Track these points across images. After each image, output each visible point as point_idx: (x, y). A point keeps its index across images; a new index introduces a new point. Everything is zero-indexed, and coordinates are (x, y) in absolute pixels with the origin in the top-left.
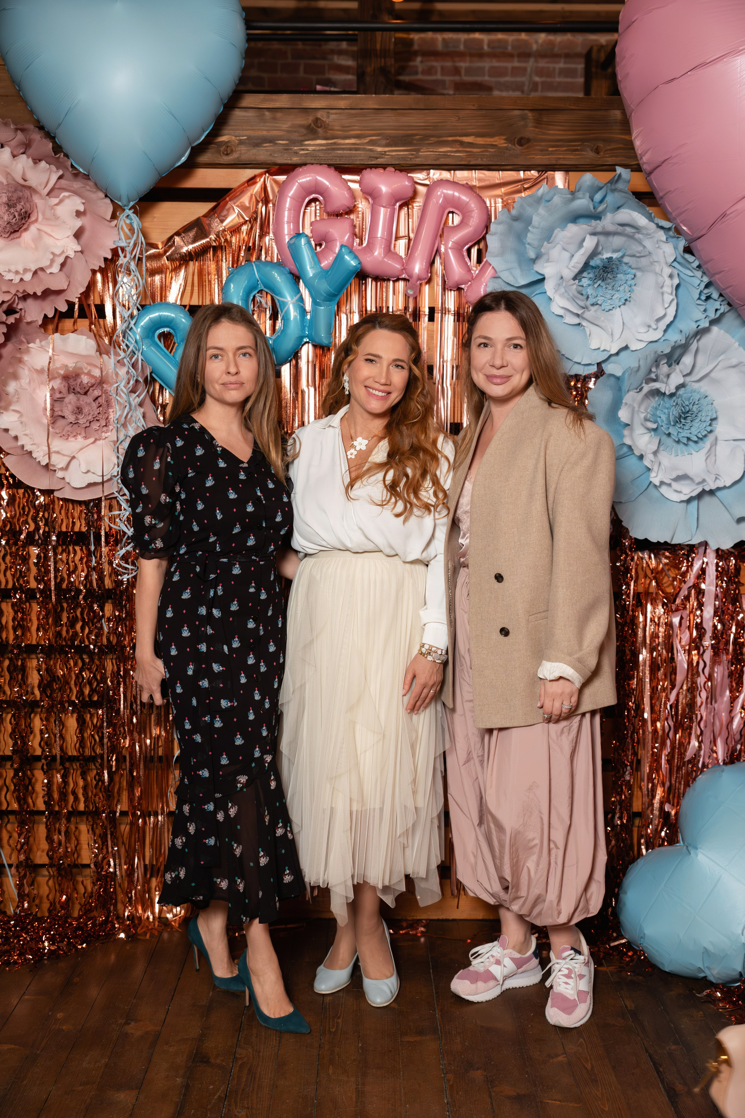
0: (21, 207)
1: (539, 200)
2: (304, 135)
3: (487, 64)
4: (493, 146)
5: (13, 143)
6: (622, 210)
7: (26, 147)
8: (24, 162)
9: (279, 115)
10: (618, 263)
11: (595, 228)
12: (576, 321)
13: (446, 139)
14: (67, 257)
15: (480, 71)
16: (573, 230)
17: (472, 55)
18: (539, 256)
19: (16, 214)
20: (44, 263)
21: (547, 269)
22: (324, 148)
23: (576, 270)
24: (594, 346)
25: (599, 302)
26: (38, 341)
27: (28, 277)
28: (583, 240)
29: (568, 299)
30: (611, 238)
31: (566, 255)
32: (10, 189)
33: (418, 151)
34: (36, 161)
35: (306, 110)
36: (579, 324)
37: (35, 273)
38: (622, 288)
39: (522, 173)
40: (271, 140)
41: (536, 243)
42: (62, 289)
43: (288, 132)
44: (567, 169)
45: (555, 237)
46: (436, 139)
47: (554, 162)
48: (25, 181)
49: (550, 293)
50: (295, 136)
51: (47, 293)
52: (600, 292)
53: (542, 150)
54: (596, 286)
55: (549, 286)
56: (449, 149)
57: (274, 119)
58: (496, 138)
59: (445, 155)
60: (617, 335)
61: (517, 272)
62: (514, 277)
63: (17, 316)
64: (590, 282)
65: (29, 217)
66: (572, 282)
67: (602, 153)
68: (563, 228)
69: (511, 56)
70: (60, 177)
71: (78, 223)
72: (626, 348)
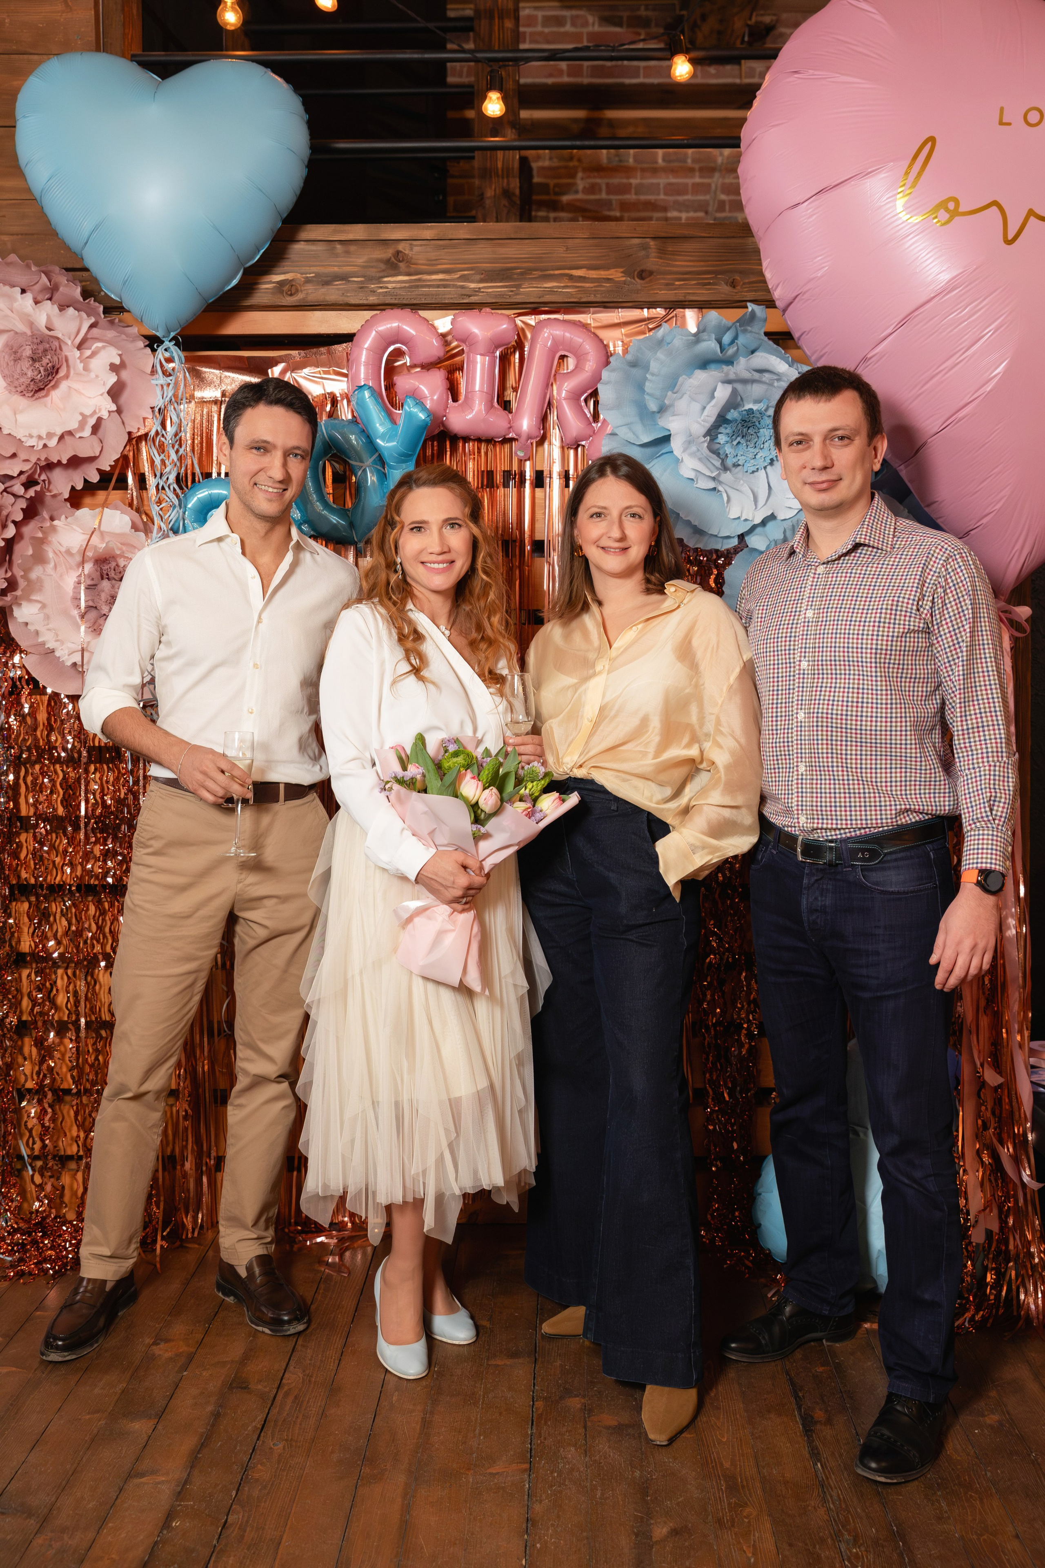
0: (47, 361)
1: (660, 343)
2: (383, 271)
3: (662, 180)
4: (608, 280)
5: (37, 287)
6: (756, 354)
7: (51, 293)
8: (49, 309)
9: (352, 248)
10: (759, 415)
11: (727, 374)
12: (711, 485)
13: (552, 272)
14: (100, 420)
15: (654, 188)
16: (701, 377)
17: (643, 170)
18: (662, 409)
19: (42, 369)
20: (73, 425)
21: (674, 424)
22: (407, 285)
23: (708, 425)
24: (733, 514)
25: (740, 463)
26: (63, 517)
27: (52, 443)
28: (715, 390)
29: (700, 459)
30: (749, 387)
31: (696, 407)
32: (35, 340)
33: (519, 287)
34: (62, 308)
35: (385, 242)
36: (714, 489)
37: (62, 437)
38: (766, 445)
39: (645, 310)
40: (344, 278)
41: (658, 393)
42: (93, 455)
43: (363, 267)
44: (701, 306)
45: (681, 385)
46: (540, 273)
47: (681, 298)
48: (50, 329)
49: (677, 452)
50: (372, 272)
51: (75, 462)
52: (741, 450)
53: (667, 284)
54: (735, 443)
55: (676, 444)
56: (555, 284)
57: (347, 252)
58: (612, 271)
59: (551, 291)
60: (761, 501)
61: (639, 428)
62: (634, 434)
63: (38, 488)
64: (728, 439)
65: (57, 372)
66: (703, 439)
67: (739, 288)
68: (690, 375)
69: (692, 170)
70: (92, 326)
71: (112, 379)
72: (772, 517)
